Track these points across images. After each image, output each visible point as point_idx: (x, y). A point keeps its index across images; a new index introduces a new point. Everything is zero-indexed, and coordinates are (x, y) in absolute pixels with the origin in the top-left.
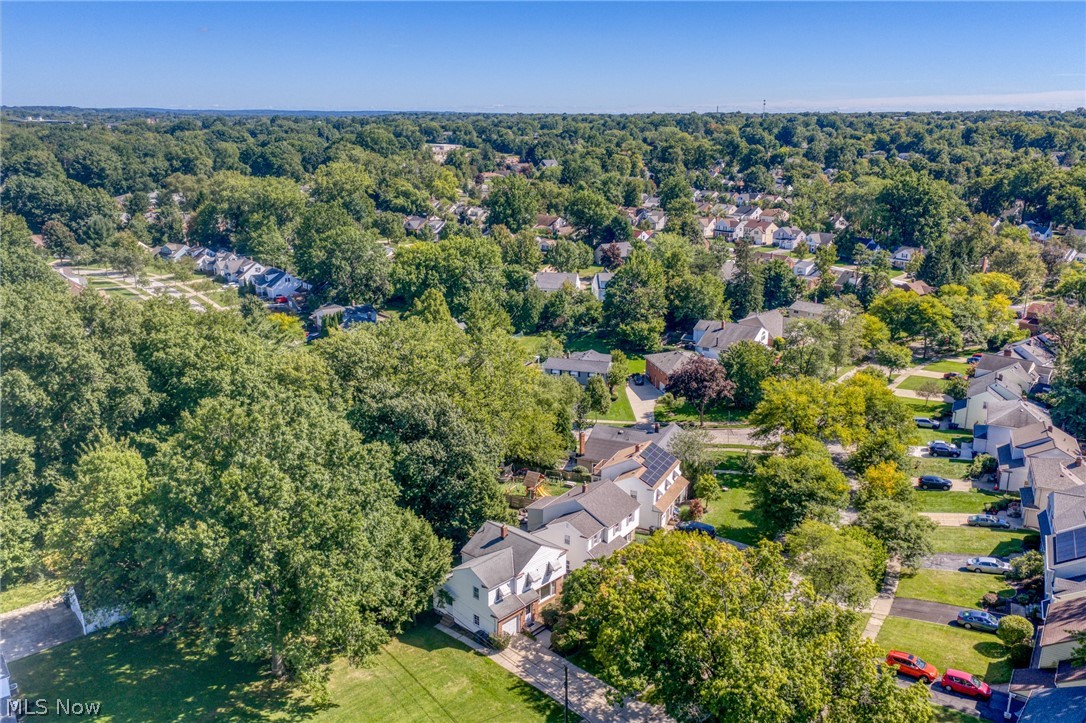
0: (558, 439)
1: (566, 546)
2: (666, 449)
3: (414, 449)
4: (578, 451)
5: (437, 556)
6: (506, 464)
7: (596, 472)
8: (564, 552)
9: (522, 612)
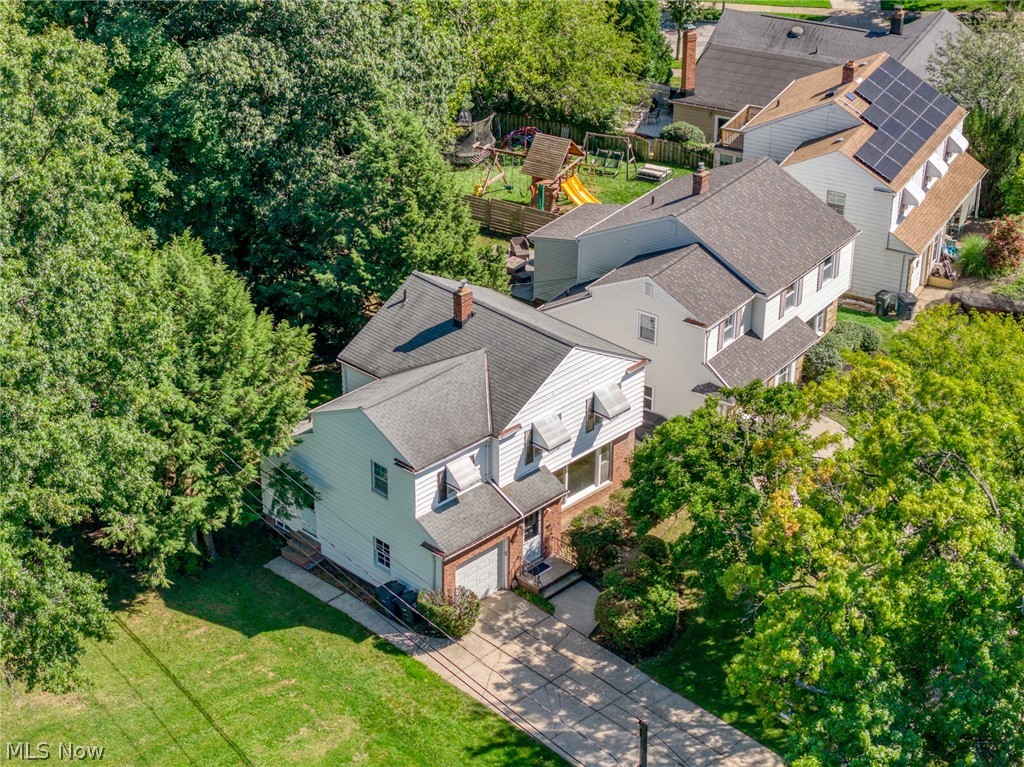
0: (622, 48)
1: (643, 348)
2: (924, 76)
3: (203, 63)
4: (675, 83)
5: (264, 373)
6: (477, 114)
7: (728, 140)
8: (639, 364)
9: (515, 535)
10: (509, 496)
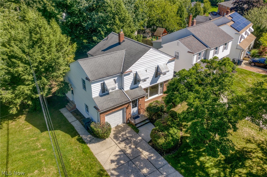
8: (173, 59)
9: (128, 106)
10: (127, 94)
